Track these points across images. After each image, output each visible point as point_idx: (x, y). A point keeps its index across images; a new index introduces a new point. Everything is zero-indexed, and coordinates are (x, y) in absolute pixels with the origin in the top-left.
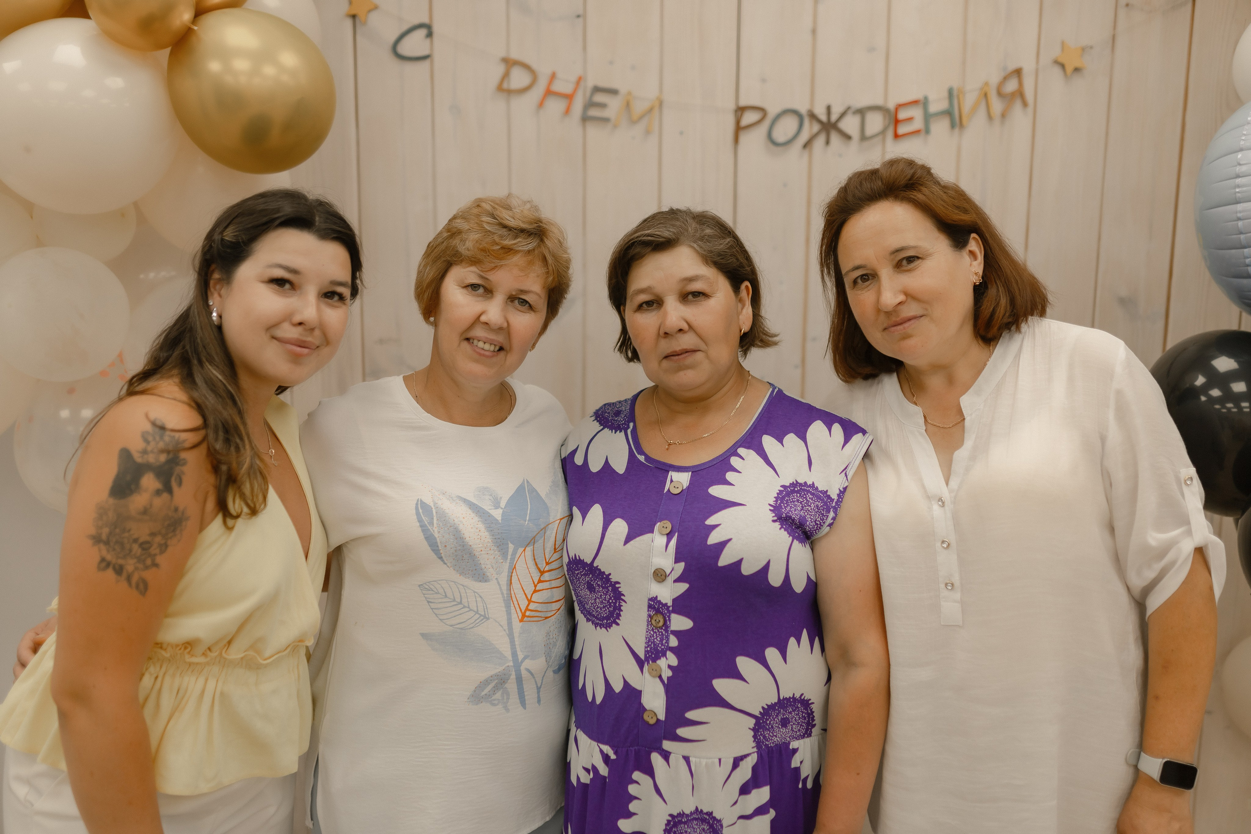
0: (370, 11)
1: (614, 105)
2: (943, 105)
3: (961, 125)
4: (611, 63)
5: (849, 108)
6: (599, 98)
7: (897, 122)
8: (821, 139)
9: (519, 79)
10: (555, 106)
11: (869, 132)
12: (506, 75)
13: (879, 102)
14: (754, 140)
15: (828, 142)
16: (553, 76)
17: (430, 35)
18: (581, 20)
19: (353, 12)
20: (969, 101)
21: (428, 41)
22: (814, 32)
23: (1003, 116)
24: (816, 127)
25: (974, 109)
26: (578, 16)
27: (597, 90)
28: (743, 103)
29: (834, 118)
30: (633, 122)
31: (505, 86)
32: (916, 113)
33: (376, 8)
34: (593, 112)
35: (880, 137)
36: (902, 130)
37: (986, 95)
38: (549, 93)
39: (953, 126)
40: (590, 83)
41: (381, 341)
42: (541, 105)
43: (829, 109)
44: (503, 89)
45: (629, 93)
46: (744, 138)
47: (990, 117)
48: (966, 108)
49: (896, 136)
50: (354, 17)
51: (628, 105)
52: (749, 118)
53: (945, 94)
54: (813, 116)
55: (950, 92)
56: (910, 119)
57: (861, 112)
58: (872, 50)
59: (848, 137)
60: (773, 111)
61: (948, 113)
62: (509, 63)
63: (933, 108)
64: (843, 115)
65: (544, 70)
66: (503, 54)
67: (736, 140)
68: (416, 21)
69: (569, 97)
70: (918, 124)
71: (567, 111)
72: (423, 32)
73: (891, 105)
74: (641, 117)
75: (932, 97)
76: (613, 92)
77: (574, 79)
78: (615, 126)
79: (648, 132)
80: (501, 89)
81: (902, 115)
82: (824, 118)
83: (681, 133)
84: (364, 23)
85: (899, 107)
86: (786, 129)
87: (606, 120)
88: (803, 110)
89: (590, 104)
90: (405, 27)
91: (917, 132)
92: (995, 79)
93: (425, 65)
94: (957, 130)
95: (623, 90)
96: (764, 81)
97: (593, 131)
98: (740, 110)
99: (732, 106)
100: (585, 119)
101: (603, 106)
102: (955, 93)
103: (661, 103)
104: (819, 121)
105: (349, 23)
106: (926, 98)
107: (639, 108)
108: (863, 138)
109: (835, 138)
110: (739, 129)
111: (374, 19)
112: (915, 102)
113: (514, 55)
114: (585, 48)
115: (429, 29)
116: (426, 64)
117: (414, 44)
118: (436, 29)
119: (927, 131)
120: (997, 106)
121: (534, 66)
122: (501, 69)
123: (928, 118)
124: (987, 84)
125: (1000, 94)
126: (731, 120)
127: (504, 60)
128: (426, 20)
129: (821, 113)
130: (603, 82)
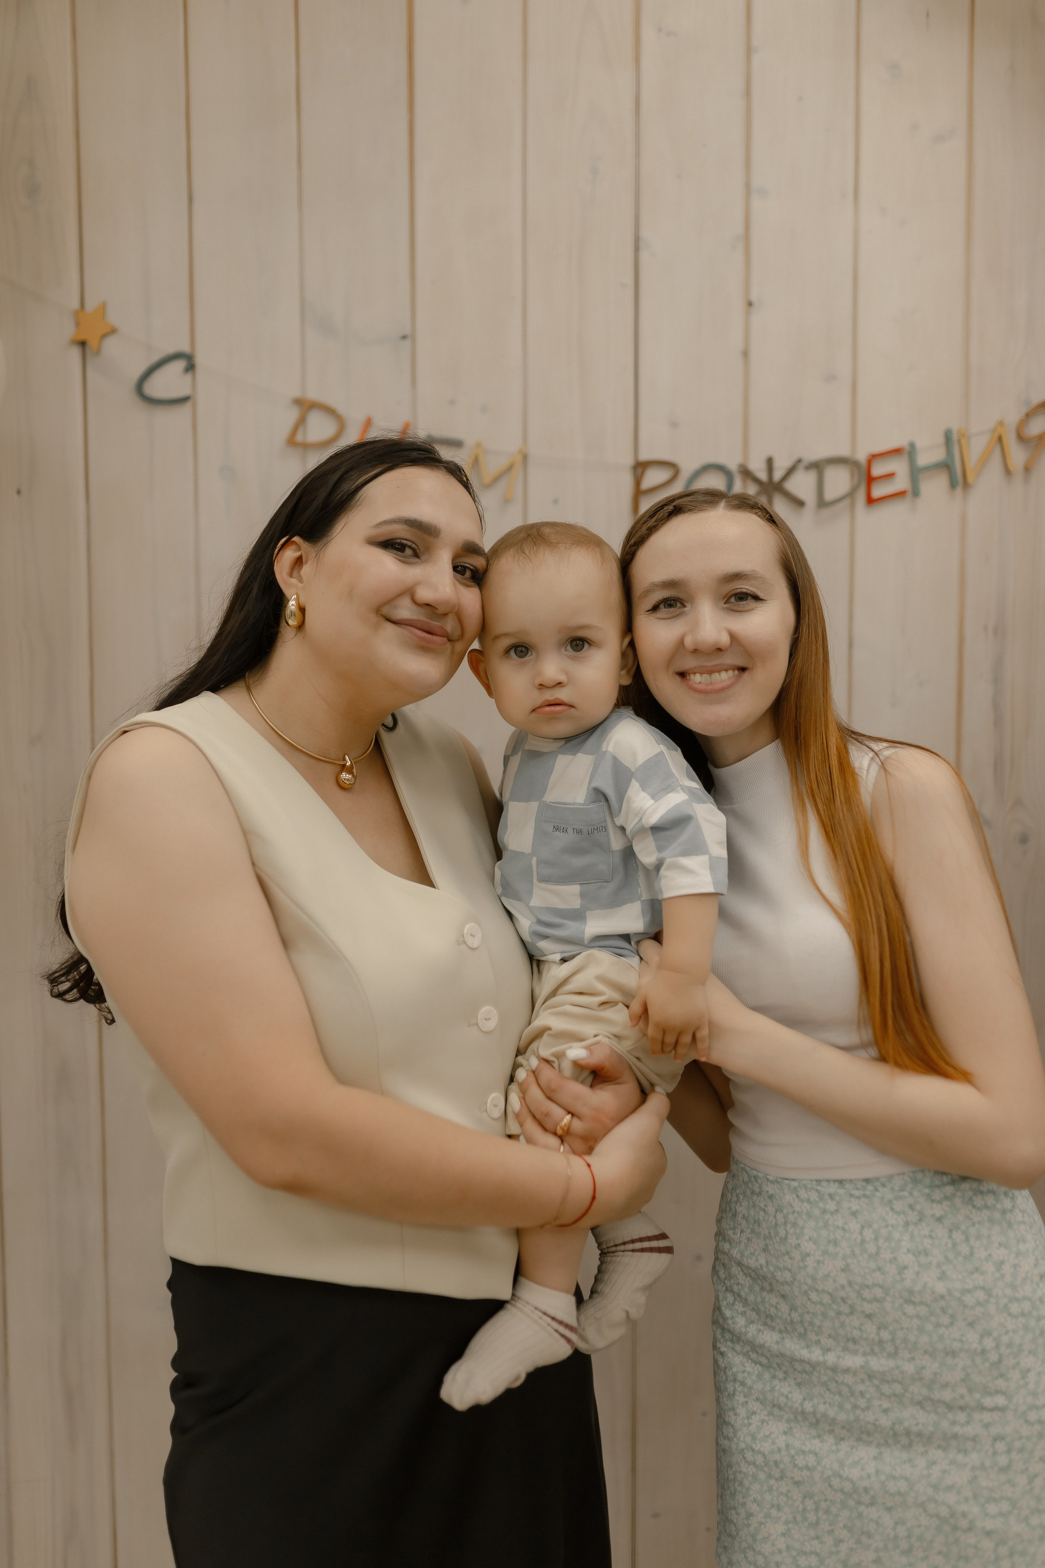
0: (104, 336)
2: (939, 455)
3: (966, 484)
4: (452, 402)
5: (800, 461)
7: (870, 480)
9: (319, 427)
11: (829, 495)
12: (301, 422)
13: (844, 451)
16: (368, 423)
17: (191, 367)
18: (407, 343)
19: (81, 337)
20: (976, 449)
21: (189, 377)
22: (746, 354)
23: (1027, 469)
25: (984, 460)
26: (404, 337)
28: (644, 456)
29: (778, 475)
30: (485, 486)
31: (299, 438)
32: (899, 466)
33: (113, 331)
35: (847, 502)
36: (878, 491)
37: (1000, 439)
39: (953, 485)
43: (770, 462)
44: (297, 443)
45: (479, 445)
47: (1008, 472)
48: (973, 458)
49: (871, 500)
50: (83, 344)
51: (476, 463)
52: (654, 477)
53: (941, 439)
54: (746, 473)
55: (948, 437)
56: (890, 476)
57: (818, 467)
58: (831, 378)
59: (800, 503)
60: (687, 468)
61: (946, 466)
62: (305, 406)
63: (923, 459)
64: (791, 471)
65: (355, 415)
66: (296, 393)
68: (171, 350)
70: (901, 483)
72: (180, 365)
73: (862, 456)
74: (496, 479)
75: (919, 444)
76: (456, 444)
77: (398, 426)
79: (507, 500)
80: (291, 441)
81: (878, 470)
82: (763, 476)
83: (556, 501)
84: (98, 352)
85: (873, 458)
88: (733, 465)
90: (155, 358)
91: (901, 494)
92: (1013, 417)
93: (183, 412)
94: (959, 490)
95: (469, 441)
96: (674, 425)
98: (640, 467)
99: (629, 461)
102: (955, 437)
103: (525, 458)
104: (757, 481)
105: (75, 353)
106: (912, 446)
107: (493, 465)
108: (822, 503)
110: (639, 494)
111: (111, 346)
112: (897, 451)
113: (313, 394)
114: (414, 382)
115: (189, 361)
116: (187, 408)
117: (169, 382)
118: (200, 360)
119: (916, 493)
120: (1018, 456)
121: (341, 409)
122: (293, 414)
123: (915, 473)
124: (1001, 423)
125: (1021, 438)
126: (627, 481)
127: (298, 402)
128: (185, 348)
129: (758, 469)
130: (440, 433)
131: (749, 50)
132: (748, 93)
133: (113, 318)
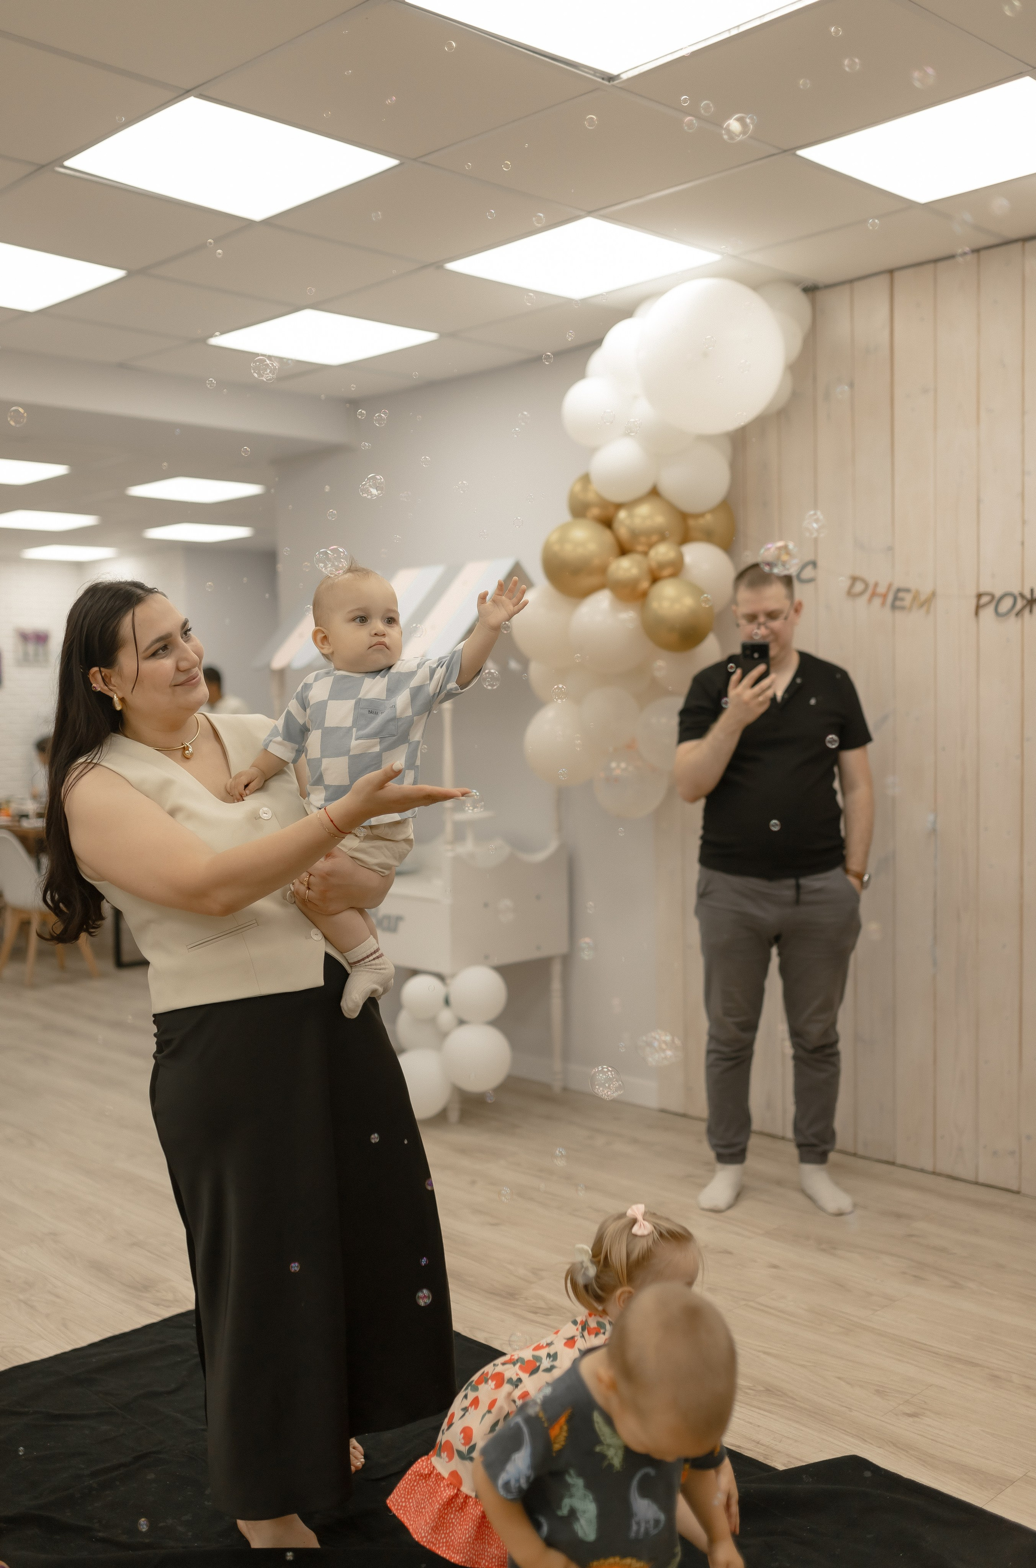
1: (908, 598)
4: (908, 573)
6: (901, 595)
8: (1027, 611)
9: (859, 587)
10: (877, 601)
12: (852, 585)
14: (988, 613)
15: (1031, 611)
16: (877, 585)
17: (815, 566)
18: (892, 551)
21: (815, 570)
22: (1023, 544)
24: (1025, 602)
26: (890, 549)
27: (899, 590)
28: (982, 591)
30: (922, 605)
31: (853, 592)
34: (898, 603)
38: (875, 594)
40: (896, 585)
42: (870, 600)
43: (1032, 591)
44: (850, 594)
45: (917, 591)
46: (982, 613)
51: (915, 598)
52: (985, 599)
54: (1022, 596)
60: (998, 596)
62: (854, 579)
65: (871, 583)
66: (851, 574)
67: (977, 613)
68: (808, 560)
69: (885, 596)
71: (883, 604)
72: (812, 566)
74: (924, 604)
76: (907, 590)
77: (887, 584)
78: (911, 610)
79: (928, 612)
82: (1028, 595)
83: (947, 613)
86: (1007, 604)
87: (905, 608)
88: (1017, 593)
89: (896, 598)
90: (803, 564)
93: (812, 584)
95: (913, 590)
96: (994, 576)
97: (899, 615)
98: (979, 596)
99: (974, 594)
100: (894, 607)
101: (902, 599)
103: (934, 594)
104: (1027, 598)
107: (923, 598)
110: (978, 608)
113: (858, 573)
114: (894, 566)
115: (814, 564)
116: (814, 582)
117: (808, 572)
118: (819, 563)
121: (867, 580)
122: (848, 582)
126: (973, 602)
127: (852, 577)
128: (814, 559)
129: (1028, 594)
130: (903, 585)
131: (1023, 413)
132: (1023, 431)
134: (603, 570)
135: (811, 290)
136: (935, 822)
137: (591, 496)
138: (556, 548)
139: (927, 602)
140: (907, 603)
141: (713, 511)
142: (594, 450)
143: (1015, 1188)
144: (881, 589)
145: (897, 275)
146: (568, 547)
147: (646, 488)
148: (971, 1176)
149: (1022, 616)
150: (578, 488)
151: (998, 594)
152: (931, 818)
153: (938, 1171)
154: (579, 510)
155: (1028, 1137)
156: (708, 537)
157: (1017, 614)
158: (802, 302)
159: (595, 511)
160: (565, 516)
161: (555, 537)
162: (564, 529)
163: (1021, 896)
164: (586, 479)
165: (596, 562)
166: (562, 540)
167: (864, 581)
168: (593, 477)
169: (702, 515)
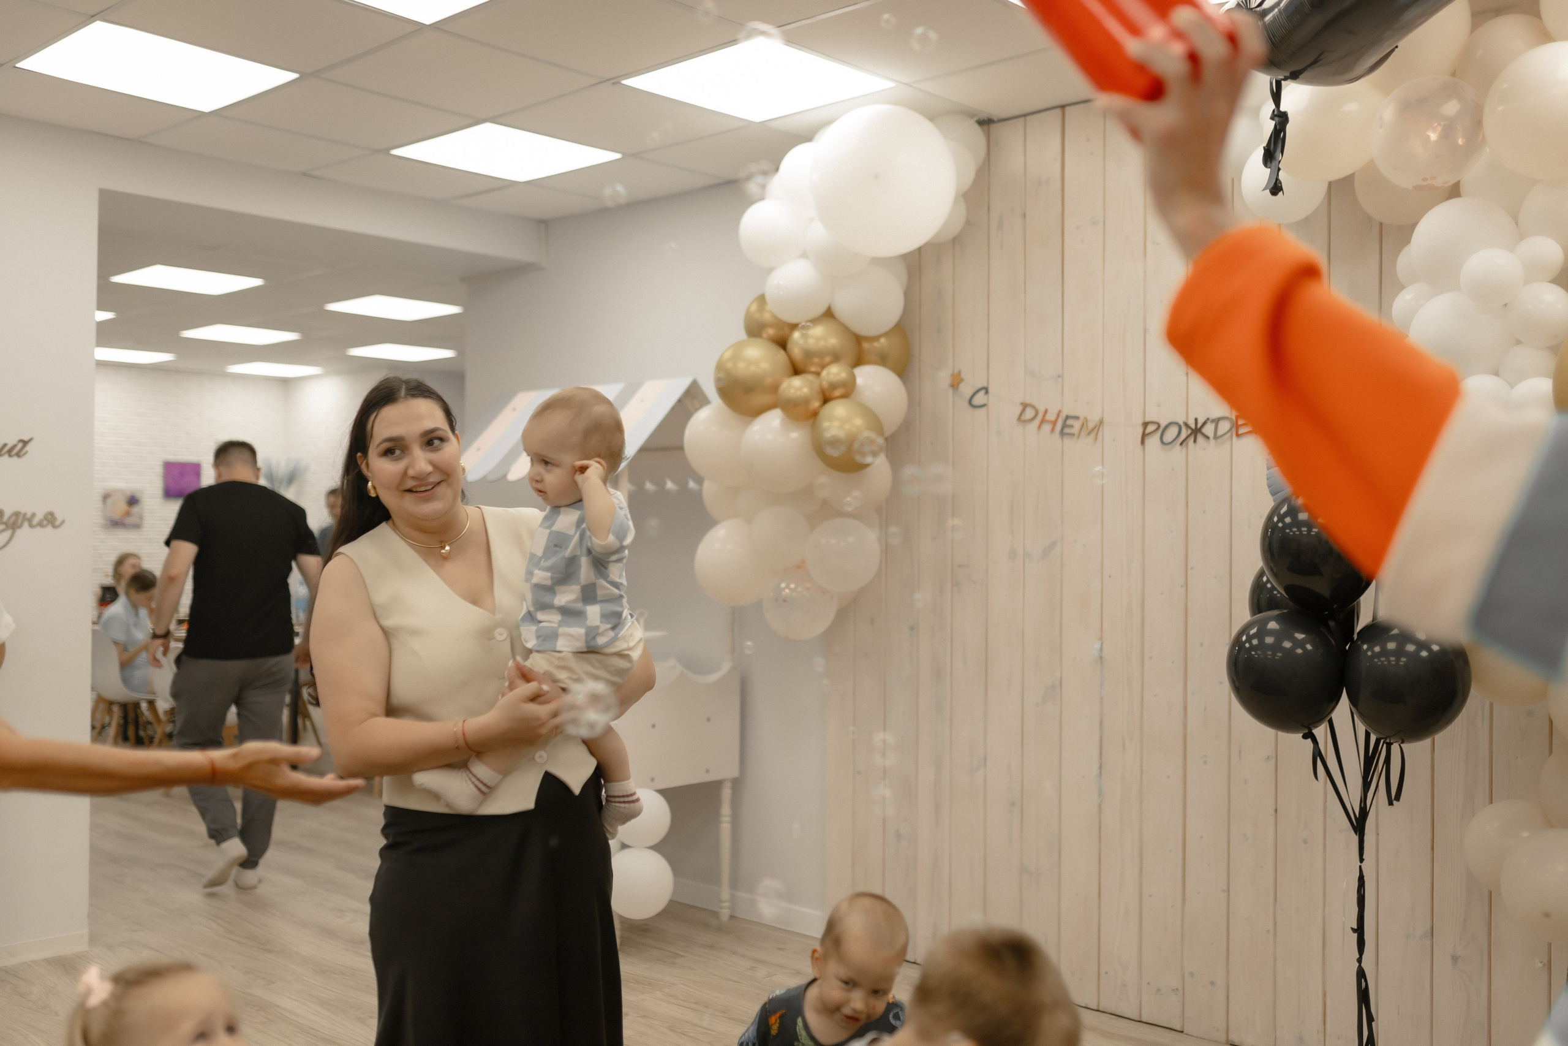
0: (960, 383)
1: (1077, 425)
4: (1076, 401)
5: (1208, 419)
6: (1069, 422)
7: (1238, 426)
8: (1192, 439)
9: (1029, 413)
10: (1047, 428)
11: (1219, 433)
12: (1023, 411)
14: (1153, 442)
15: (1195, 441)
16: (1046, 411)
17: (987, 392)
18: (1061, 378)
19: (953, 383)
21: (986, 396)
24: (1190, 431)
26: (1059, 377)
27: (1067, 417)
28: (1147, 420)
29: (1199, 425)
30: (1089, 433)
31: (1023, 418)
33: (963, 379)
34: (1066, 430)
35: (1229, 434)
36: (1240, 431)
38: (1043, 421)
40: (1065, 413)
41: (960, 566)
42: (1039, 427)
43: (1196, 420)
44: (1021, 420)
45: (1085, 418)
46: (1148, 441)
49: (1238, 435)
50: (954, 386)
51: (1083, 426)
52: (1150, 428)
54: (1186, 425)
57: (1217, 421)
59: (1208, 437)
60: (1163, 425)
62: (1025, 406)
64: (1204, 423)
65: (1041, 409)
66: (1021, 400)
67: (1143, 442)
68: (979, 386)
69: (1055, 423)
71: (1053, 430)
72: (983, 392)
74: (1092, 431)
76: (1077, 418)
77: (1056, 412)
78: (1079, 437)
79: (1096, 439)
80: (1019, 419)
82: (1193, 427)
83: (1114, 440)
84: (958, 389)
86: (1172, 432)
87: (1073, 435)
88: (1181, 423)
89: (1064, 426)
90: (975, 390)
93: (984, 410)
95: (1082, 417)
96: (1159, 406)
97: (1067, 442)
98: (1146, 425)
99: (1141, 421)
100: (1062, 433)
101: (1071, 426)
103: (1101, 422)
104: (1191, 428)
105: (951, 390)
107: (1091, 425)
108: (1216, 437)
109: (1200, 438)
110: (1144, 436)
111: (962, 386)
113: (1028, 401)
114: (1063, 394)
115: (986, 390)
117: (980, 399)
118: (990, 390)
121: (1037, 406)
122: (1019, 409)
126: (1140, 430)
127: (1022, 404)
128: (985, 384)
129: (1191, 425)
130: (1071, 413)
133: (963, 375)
134: (775, 388)
135: (985, 123)
136: (1101, 650)
137: (767, 316)
138: (729, 365)
139: (1095, 430)
140: (1075, 430)
141: (886, 334)
142: (770, 270)
143: (1179, 1029)
144: (1051, 417)
145: (1067, 109)
146: (741, 365)
147: (822, 309)
148: (1135, 1016)
149: (1187, 445)
150: (754, 307)
151: (1163, 424)
152: (1097, 646)
153: (1101, 1009)
154: (754, 330)
155: (1192, 974)
156: (883, 360)
157: (1181, 444)
158: (978, 132)
159: (771, 331)
160: (742, 335)
161: (728, 355)
162: (739, 346)
163: (1185, 726)
164: (762, 299)
165: (769, 381)
166: (735, 358)
167: (1033, 407)
168: (767, 298)
169: (876, 338)
